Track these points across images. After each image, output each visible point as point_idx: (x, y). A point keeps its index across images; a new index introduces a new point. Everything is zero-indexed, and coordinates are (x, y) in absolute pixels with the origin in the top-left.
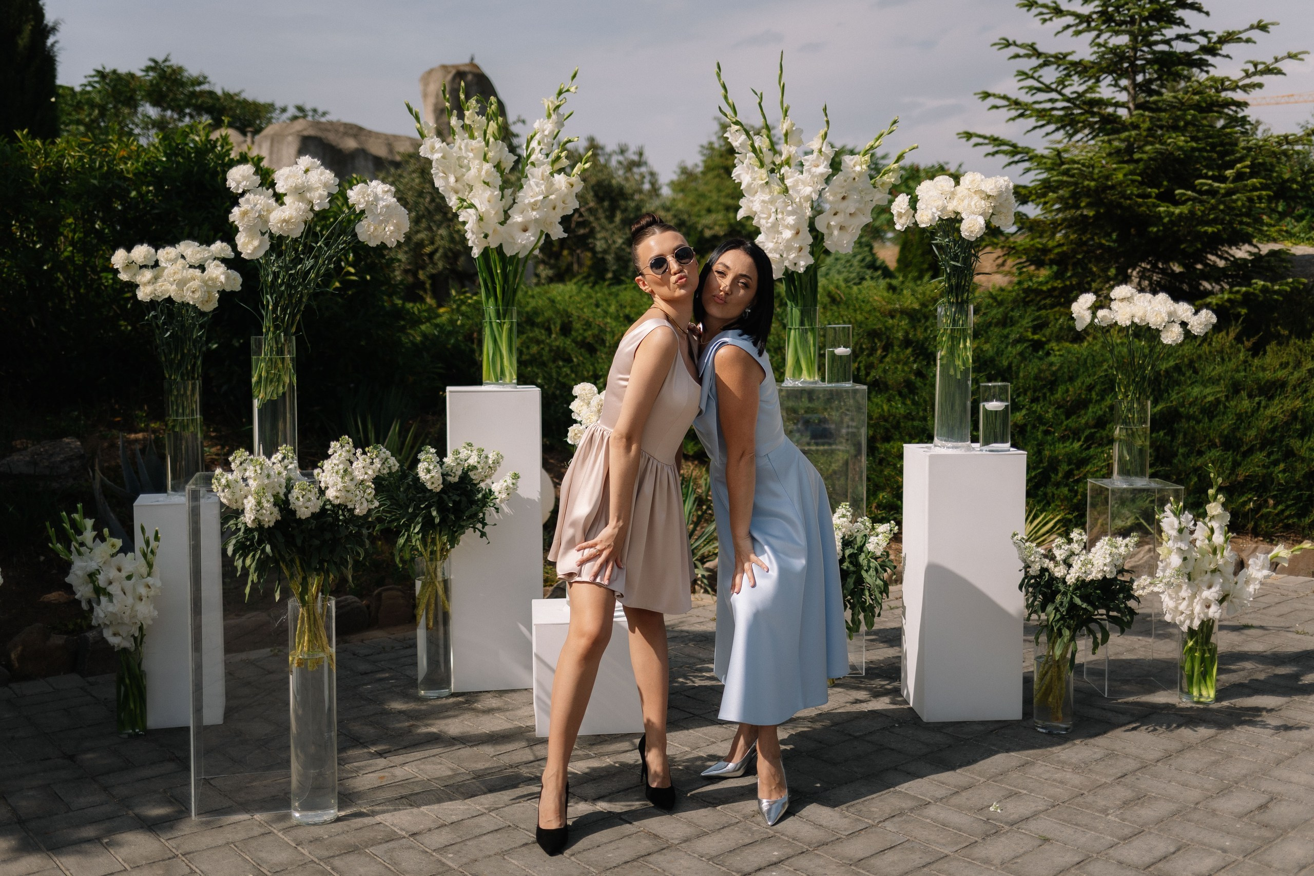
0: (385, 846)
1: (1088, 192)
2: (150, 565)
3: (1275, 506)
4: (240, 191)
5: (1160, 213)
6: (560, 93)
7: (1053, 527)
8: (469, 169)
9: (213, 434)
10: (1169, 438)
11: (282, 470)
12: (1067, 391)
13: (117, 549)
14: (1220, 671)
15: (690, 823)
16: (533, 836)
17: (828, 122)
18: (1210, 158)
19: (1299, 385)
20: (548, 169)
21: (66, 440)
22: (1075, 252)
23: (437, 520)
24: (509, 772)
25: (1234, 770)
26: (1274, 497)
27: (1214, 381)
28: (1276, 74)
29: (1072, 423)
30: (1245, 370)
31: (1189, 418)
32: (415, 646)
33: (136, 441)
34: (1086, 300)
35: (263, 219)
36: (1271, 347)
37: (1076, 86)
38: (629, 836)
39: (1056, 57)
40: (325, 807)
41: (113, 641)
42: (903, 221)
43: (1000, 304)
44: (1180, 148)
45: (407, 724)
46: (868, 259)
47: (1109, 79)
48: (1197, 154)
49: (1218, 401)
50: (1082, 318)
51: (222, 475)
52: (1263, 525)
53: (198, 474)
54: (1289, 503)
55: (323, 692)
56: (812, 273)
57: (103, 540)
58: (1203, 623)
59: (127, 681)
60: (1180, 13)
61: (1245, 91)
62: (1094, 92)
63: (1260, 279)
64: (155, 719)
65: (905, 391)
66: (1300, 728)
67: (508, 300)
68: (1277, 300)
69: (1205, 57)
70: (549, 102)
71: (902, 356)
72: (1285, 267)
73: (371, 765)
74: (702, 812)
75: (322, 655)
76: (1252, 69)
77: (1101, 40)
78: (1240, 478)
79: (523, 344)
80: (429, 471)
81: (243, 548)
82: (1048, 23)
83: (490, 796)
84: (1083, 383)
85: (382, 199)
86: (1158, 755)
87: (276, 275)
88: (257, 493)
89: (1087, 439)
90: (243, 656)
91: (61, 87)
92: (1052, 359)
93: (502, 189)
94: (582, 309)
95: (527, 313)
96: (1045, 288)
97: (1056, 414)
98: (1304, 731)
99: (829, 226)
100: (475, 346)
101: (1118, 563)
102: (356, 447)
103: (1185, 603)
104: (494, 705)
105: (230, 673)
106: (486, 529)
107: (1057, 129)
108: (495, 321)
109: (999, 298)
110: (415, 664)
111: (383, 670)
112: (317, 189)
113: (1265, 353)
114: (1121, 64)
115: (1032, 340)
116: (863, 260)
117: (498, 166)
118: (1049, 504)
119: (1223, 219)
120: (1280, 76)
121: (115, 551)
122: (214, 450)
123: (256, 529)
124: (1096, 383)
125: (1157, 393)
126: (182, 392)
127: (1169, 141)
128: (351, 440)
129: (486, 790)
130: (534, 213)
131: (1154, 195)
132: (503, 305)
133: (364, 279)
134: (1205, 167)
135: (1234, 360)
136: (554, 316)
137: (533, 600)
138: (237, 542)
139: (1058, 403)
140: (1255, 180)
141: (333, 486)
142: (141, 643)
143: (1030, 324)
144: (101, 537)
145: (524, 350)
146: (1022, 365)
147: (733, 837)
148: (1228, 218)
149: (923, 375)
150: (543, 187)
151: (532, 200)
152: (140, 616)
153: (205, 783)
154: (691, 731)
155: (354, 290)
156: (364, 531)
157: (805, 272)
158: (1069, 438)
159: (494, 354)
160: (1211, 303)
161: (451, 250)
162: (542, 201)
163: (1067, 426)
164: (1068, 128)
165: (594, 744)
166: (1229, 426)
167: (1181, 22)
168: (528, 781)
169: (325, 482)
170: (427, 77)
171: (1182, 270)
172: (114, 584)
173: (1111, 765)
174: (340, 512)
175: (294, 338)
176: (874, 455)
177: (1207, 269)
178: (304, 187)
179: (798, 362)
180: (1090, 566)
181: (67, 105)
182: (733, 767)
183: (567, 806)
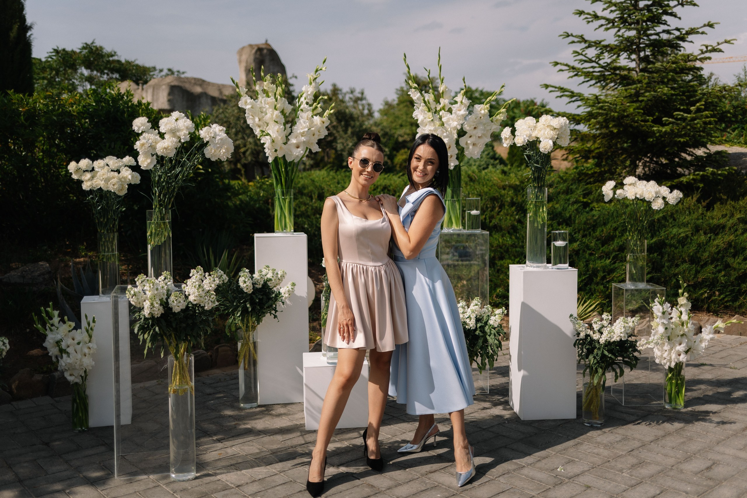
0: (223, 493)
1: (613, 119)
2: (90, 336)
3: (719, 296)
4: (140, 132)
5: (654, 130)
6: (317, 71)
7: (595, 308)
8: (266, 114)
9: (123, 258)
10: (660, 257)
11: (164, 285)
12: (603, 231)
13: (72, 327)
14: (687, 390)
15: (391, 479)
16: (305, 487)
18: (682, 100)
19: (733, 227)
20: (310, 114)
21: (41, 263)
22: (606, 152)
23: (250, 309)
24: (291, 450)
25: (693, 447)
26: (719, 290)
27: (685, 225)
29: (605, 248)
30: (702, 219)
31: (671, 246)
32: (237, 378)
33: (80, 263)
34: (610, 185)
35: (153, 147)
36: (717, 206)
37: (607, 58)
38: (358, 486)
39: (595, 42)
40: (189, 471)
41: (70, 378)
42: (508, 142)
43: (565, 181)
44: (665, 94)
45: (234, 423)
46: (491, 154)
47: (625, 55)
48: (674, 97)
49: (687, 236)
50: (608, 195)
51: (132, 289)
52: (713, 306)
53: (117, 287)
54: (727, 294)
55: (187, 405)
56: (458, 169)
57: (64, 322)
58: (677, 364)
59: (78, 401)
60: (665, 17)
61: (701, 61)
62: (616, 62)
63: (710, 167)
64: (94, 421)
65: (512, 231)
66: (731, 423)
67: (288, 184)
68: (720, 179)
69: (679, 42)
70: (311, 75)
71: (510, 212)
72: (725, 161)
73: (214, 447)
74: (398, 472)
75: (187, 387)
76: (705, 49)
77: (620, 33)
78: (700, 280)
79: (297, 205)
80: (245, 282)
81: (144, 329)
82: (591, 23)
83: (280, 464)
84: (611, 226)
85: (219, 135)
86: (652, 438)
87: (160, 177)
88: (151, 299)
89: (614, 258)
90: (142, 385)
91: (34, 58)
92: (594, 212)
93: (284, 125)
94: (330, 186)
95: (299, 187)
96: (590, 172)
97: (596, 244)
98: (733, 425)
99: (467, 143)
100: (270, 207)
101: (628, 332)
102: (205, 272)
103: (666, 353)
104: (282, 412)
105: (134, 395)
106: (277, 314)
107: (596, 83)
108: (281, 197)
109: (564, 178)
110: (238, 389)
111: (220, 392)
112: (183, 130)
113: (713, 209)
114: (632, 46)
115: (583, 202)
116: (488, 154)
117: (282, 112)
118: (592, 294)
119: (689, 134)
120: (720, 53)
121: (71, 329)
122: (123, 267)
123: (150, 318)
124: (619, 226)
125: (652, 232)
126: (107, 239)
127: (659, 90)
128: (202, 268)
129: (278, 461)
130: (303, 138)
131: (650, 120)
132: (285, 189)
133: (207, 171)
134: (679, 104)
135: (696, 213)
136: (314, 189)
137: (304, 354)
138: (140, 325)
139: (597, 237)
140: (707, 112)
141: (193, 294)
142: (85, 380)
143: (582, 193)
144: (63, 321)
145: (298, 209)
146: (577, 216)
147: (414, 487)
148: (692, 133)
149: (522, 222)
150: (308, 124)
151: (302, 131)
152: (85, 365)
153: (122, 458)
154: (392, 426)
155: (202, 178)
156: (210, 319)
157: (454, 169)
158: (604, 257)
159: (281, 216)
160: (682, 181)
161: (255, 150)
162: (307, 131)
163: (602, 250)
164: (602, 82)
165: (338, 434)
166: (693, 250)
167: (665, 23)
168: (302, 455)
169: (188, 292)
170: (241, 51)
171: (667, 162)
172: (70, 347)
173: (625, 444)
174: (197, 308)
175: (170, 211)
176: (494, 267)
177: (680, 162)
178: (175, 129)
179: (450, 219)
180: (612, 334)
181: (37, 69)
182: (416, 447)
183: (325, 469)
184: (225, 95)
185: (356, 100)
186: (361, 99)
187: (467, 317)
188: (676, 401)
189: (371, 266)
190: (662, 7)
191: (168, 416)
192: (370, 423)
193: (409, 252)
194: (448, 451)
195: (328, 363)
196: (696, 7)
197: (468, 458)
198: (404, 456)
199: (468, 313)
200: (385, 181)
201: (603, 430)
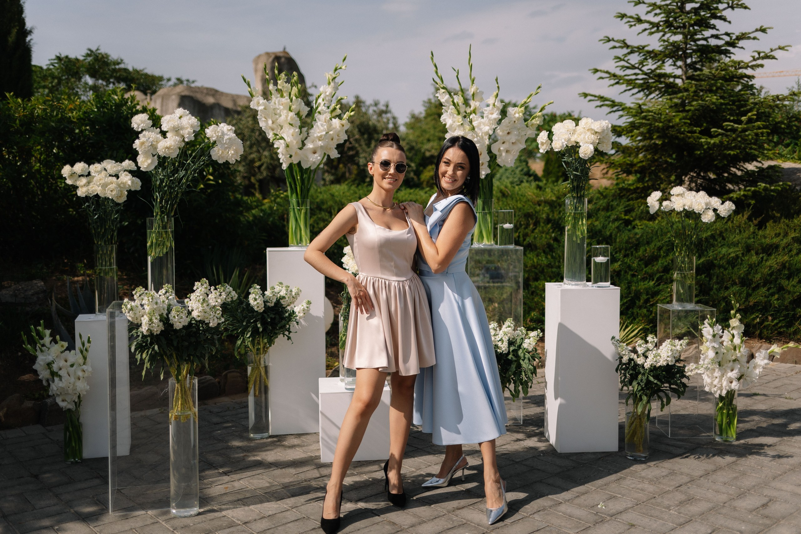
0: (228, 530)
1: (658, 130)
2: (85, 358)
3: (772, 321)
4: (140, 130)
5: (702, 142)
6: (336, 70)
7: (637, 333)
8: (281, 116)
9: (125, 277)
10: (708, 279)
11: (165, 299)
12: (646, 250)
13: (65, 348)
14: (739, 422)
15: (415, 515)
16: (319, 524)
17: (498, 87)
18: (731, 109)
19: (787, 247)
20: (328, 116)
21: (35, 282)
22: (650, 166)
23: (261, 330)
24: (304, 484)
25: (747, 482)
26: (771, 315)
27: (735, 245)
28: (772, 59)
29: (649, 269)
30: (754, 238)
31: (720, 267)
32: (247, 406)
33: (78, 281)
34: (656, 195)
35: (154, 147)
36: (770, 224)
37: (650, 65)
38: (377, 523)
39: (638, 48)
40: (191, 506)
41: (62, 404)
42: (544, 147)
43: (605, 197)
44: (714, 103)
45: (242, 455)
46: (525, 170)
47: (670, 61)
48: (724, 107)
49: (737, 256)
50: (653, 206)
51: (128, 303)
52: (765, 332)
53: (114, 302)
54: (781, 319)
55: (190, 435)
56: (489, 178)
57: (56, 343)
58: (728, 392)
59: (71, 429)
60: (713, 22)
61: (753, 69)
62: (661, 69)
63: (763, 182)
64: (88, 452)
65: (547, 250)
66: (788, 457)
67: (304, 195)
68: (773, 196)
69: (728, 48)
70: (329, 75)
71: (545, 229)
72: (778, 176)
73: (219, 480)
74: (422, 509)
75: (189, 413)
76: (757, 56)
77: (665, 38)
78: (751, 304)
79: (315, 221)
80: (256, 300)
81: (141, 348)
82: (633, 27)
83: (292, 499)
84: (655, 245)
85: (227, 134)
86: (701, 473)
87: (162, 181)
88: (150, 314)
89: (658, 279)
90: (143, 413)
91: (35, 66)
92: (636, 230)
93: (301, 128)
95: (317, 203)
96: (632, 188)
97: (639, 264)
98: (790, 459)
99: (499, 150)
101: (676, 356)
102: (210, 285)
103: (717, 380)
104: (296, 443)
105: (134, 424)
106: (291, 335)
107: (639, 92)
108: (297, 208)
109: (604, 194)
110: (247, 418)
111: (227, 422)
112: (187, 128)
113: (766, 228)
114: (678, 52)
115: (625, 219)
116: (522, 170)
117: (298, 114)
118: (635, 319)
119: (740, 147)
120: (774, 60)
121: (63, 349)
122: (124, 287)
123: (149, 336)
124: (663, 246)
125: (700, 251)
126: (105, 252)
127: (707, 99)
128: (207, 281)
129: (290, 495)
130: (320, 142)
131: (698, 131)
132: (301, 198)
133: (217, 182)
134: (729, 115)
135: (747, 232)
136: (333, 205)
137: (320, 379)
138: (137, 343)
139: (640, 257)
140: (759, 123)
141: (196, 309)
142: (79, 406)
143: (623, 210)
144: (55, 341)
145: (315, 225)
146: (618, 235)
147: (441, 524)
148: (743, 146)
149: (558, 241)
150: (325, 127)
151: (319, 135)
152: (78, 389)
153: (118, 492)
154: (416, 458)
155: (212, 190)
156: (215, 337)
157: (485, 178)
158: (647, 279)
159: (296, 228)
160: (732, 197)
161: (271, 164)
162: (325, 135)
163: (646, 271)
164: (646, 91)
165: (356, 467)
166: (744, 272)
167: (714, 27)
168: (317, 489)
169: (192, 307)
170: (257, 60)
171: (715, 177)
172: (63, 370)
173: (672, 480)
174: (201, 325)
175: (173, 219)
176: (528, 289)
177: (730, 177)
178: (179, 127)
179: (481, 233)
180: (659, 357)
181: (37, 77)
182: (442, 481)
183: (340, 505)
184: (239, 106)
185: (381, 113)
186: (386, 112)
187: (498, 339)
188: (727, 433)
189: (394, 280)
190: (710, 10)
191: (169, 446)
192: (392, 454)
193: (436, 265)
194: (477, 486)
195: (346, 389)
196: (747, 10)
197: (499, 493)
198: (429, 491)
199: (499, 336)
200: (411, 196)
201: (648, 464)
